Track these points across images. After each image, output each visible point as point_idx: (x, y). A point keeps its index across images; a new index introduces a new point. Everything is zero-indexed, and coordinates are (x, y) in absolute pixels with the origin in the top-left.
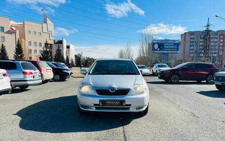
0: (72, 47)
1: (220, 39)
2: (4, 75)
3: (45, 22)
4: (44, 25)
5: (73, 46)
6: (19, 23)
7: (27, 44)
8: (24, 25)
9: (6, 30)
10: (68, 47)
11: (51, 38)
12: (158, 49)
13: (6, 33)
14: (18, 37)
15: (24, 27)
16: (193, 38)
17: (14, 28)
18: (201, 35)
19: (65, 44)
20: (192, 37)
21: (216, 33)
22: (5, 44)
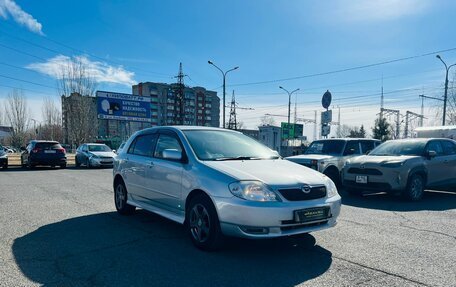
1: (198, 102)
12: (111, 112)
16: (156, 96)
18: (168, 92)
20: (153, 93)
21: (193, 91)
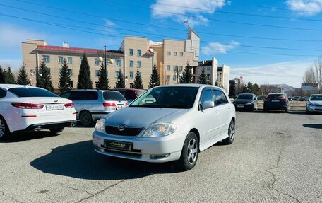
0: (226, 69)
2: (67, 105)
3: (189, 38)
4: (188, 42)
5: (229, 68)
6: (158, 43)
7: (166, 68)
8: (163, 45)
9: (143, 53)
10: (220, 70)
11: (196, 59)
13: (143, 56)
14: (155, 61)
15: (163, 47)
17: (152, 50)
19: (216, 66)
22: (140, 70)
